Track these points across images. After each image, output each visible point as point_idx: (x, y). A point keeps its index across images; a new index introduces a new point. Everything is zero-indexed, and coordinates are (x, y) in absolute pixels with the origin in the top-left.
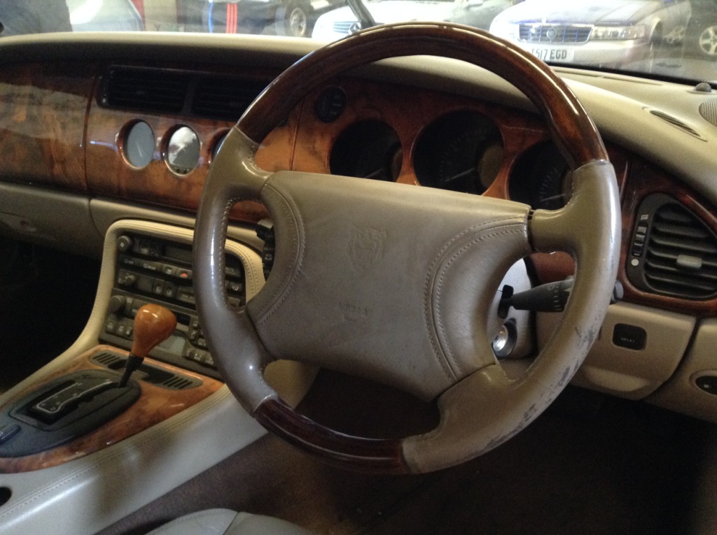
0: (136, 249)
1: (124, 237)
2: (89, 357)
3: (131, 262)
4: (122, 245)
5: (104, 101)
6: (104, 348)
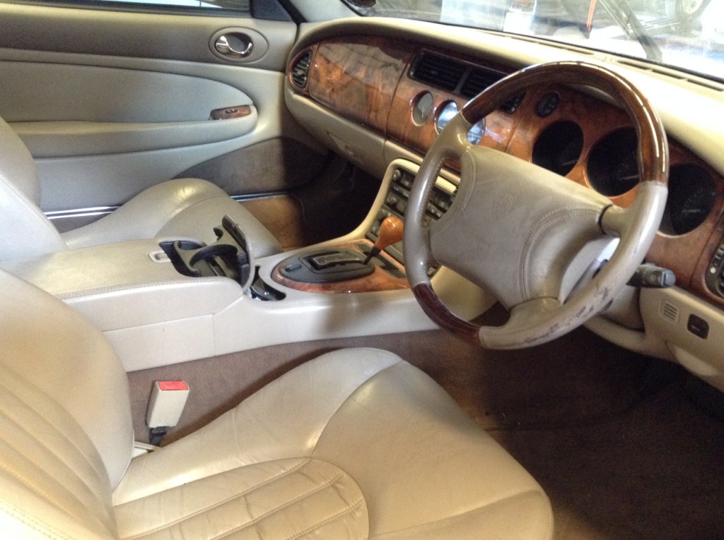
0: (402, 181)
1: (398, 171)
2: (355, 243)
3: (397, 189)
4: (395, 176)
5: (412, 73)
6: (366, 241)
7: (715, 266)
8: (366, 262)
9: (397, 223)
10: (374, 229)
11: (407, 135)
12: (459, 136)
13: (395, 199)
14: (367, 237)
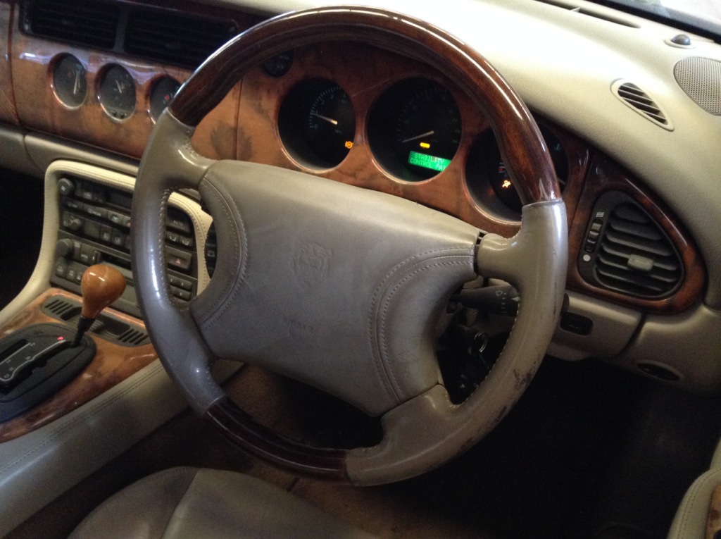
0: (78, 193)
1: (64, 180)
3: (75, 206)
4: (63, 188)
5: (27, 27)
7: (589, 253)
8: (78, 341)
9: (106, 276)
10: (60, 270)
11: (58, 124)
12: (180, 152)
13: (77, 221)
14: (53, 285)
